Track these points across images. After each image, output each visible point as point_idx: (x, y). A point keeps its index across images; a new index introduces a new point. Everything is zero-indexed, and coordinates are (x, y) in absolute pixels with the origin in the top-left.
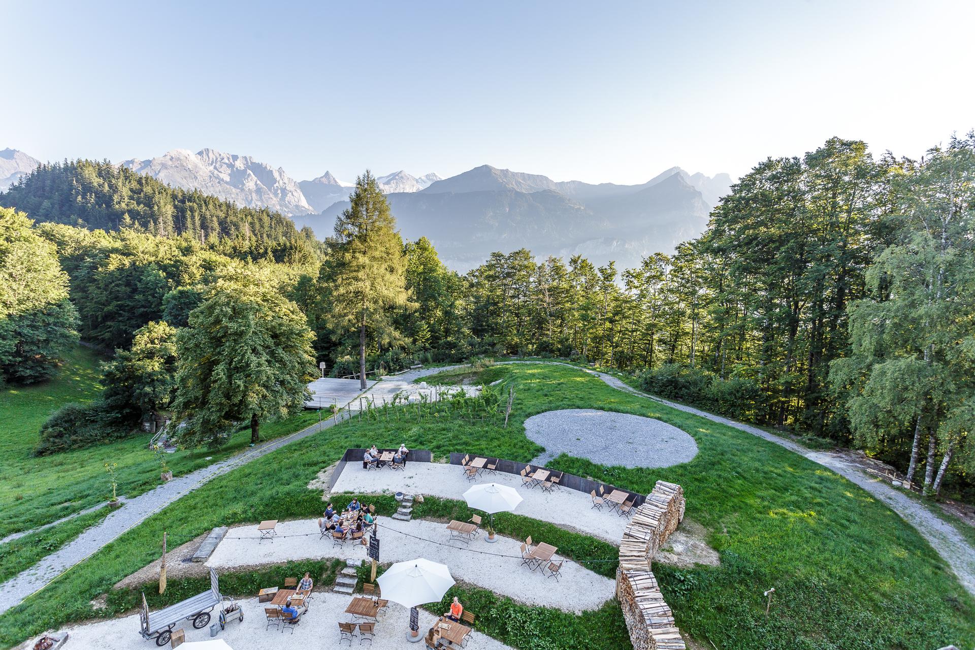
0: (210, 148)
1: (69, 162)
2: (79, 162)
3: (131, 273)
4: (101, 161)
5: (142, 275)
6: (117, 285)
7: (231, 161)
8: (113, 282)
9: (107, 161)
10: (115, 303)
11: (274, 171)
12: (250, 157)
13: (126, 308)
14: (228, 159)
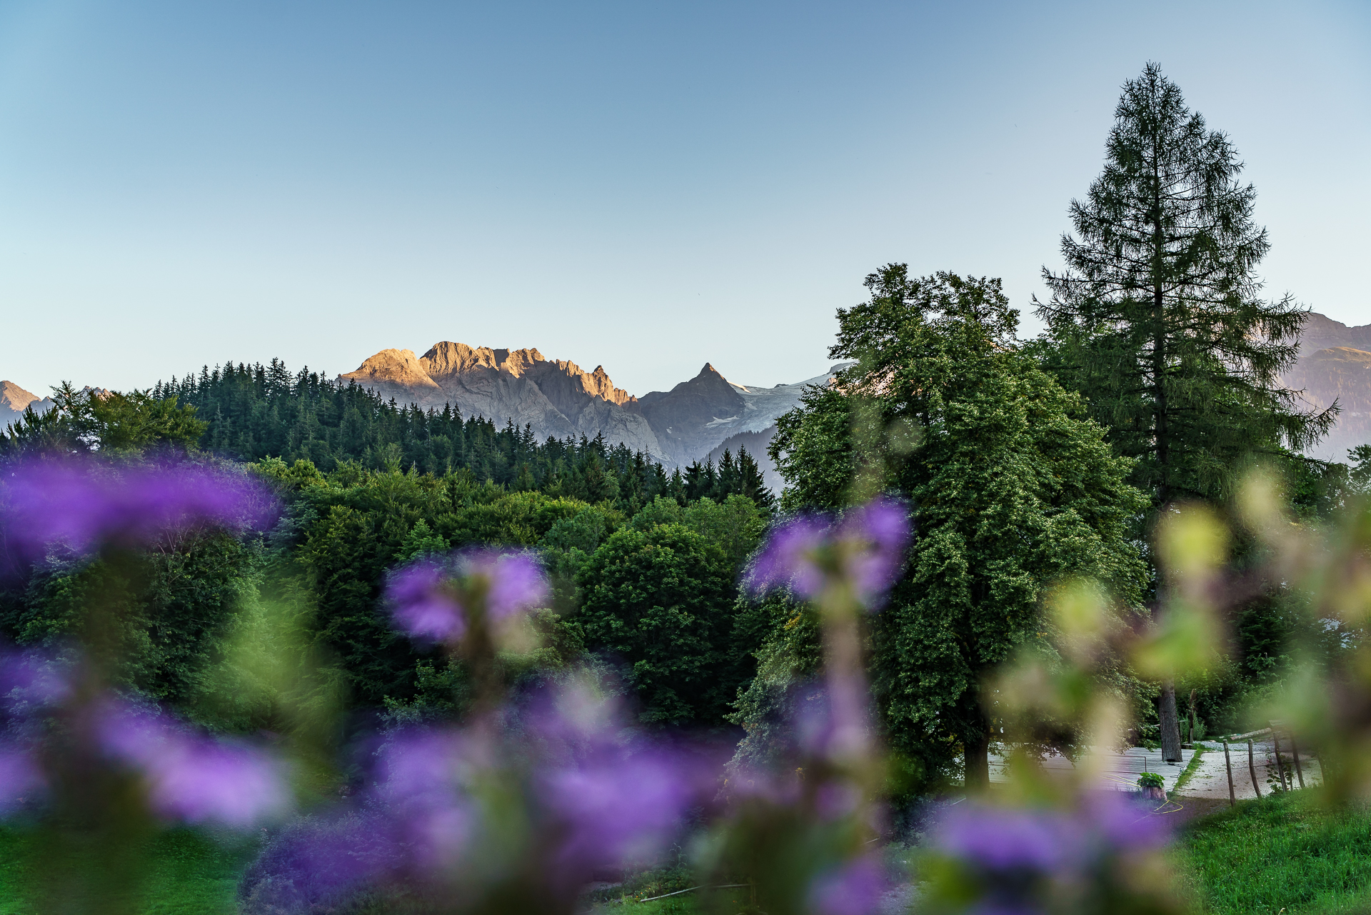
0: (451, 339)
1: (210, 373)
2: (229, 369)
3: (372, 549)
4: (267, 365)
5: (395, 552)
6: (345, 578)
7: (493, 363)
8: (335, 570)
9: (279, 363)
10: (337, 620)
11: (585, 377)
12: (534, 351)
13: (361, 633)
14: (487, 359)
